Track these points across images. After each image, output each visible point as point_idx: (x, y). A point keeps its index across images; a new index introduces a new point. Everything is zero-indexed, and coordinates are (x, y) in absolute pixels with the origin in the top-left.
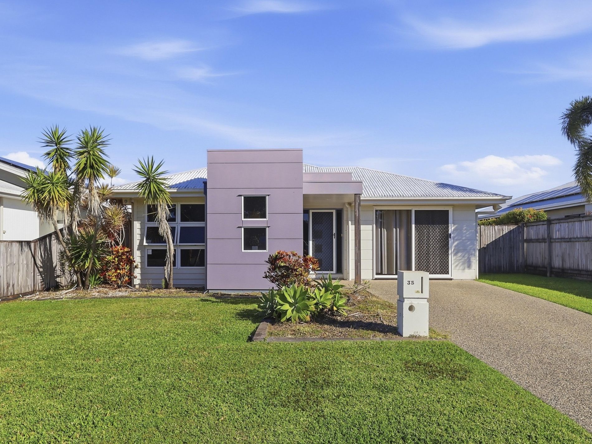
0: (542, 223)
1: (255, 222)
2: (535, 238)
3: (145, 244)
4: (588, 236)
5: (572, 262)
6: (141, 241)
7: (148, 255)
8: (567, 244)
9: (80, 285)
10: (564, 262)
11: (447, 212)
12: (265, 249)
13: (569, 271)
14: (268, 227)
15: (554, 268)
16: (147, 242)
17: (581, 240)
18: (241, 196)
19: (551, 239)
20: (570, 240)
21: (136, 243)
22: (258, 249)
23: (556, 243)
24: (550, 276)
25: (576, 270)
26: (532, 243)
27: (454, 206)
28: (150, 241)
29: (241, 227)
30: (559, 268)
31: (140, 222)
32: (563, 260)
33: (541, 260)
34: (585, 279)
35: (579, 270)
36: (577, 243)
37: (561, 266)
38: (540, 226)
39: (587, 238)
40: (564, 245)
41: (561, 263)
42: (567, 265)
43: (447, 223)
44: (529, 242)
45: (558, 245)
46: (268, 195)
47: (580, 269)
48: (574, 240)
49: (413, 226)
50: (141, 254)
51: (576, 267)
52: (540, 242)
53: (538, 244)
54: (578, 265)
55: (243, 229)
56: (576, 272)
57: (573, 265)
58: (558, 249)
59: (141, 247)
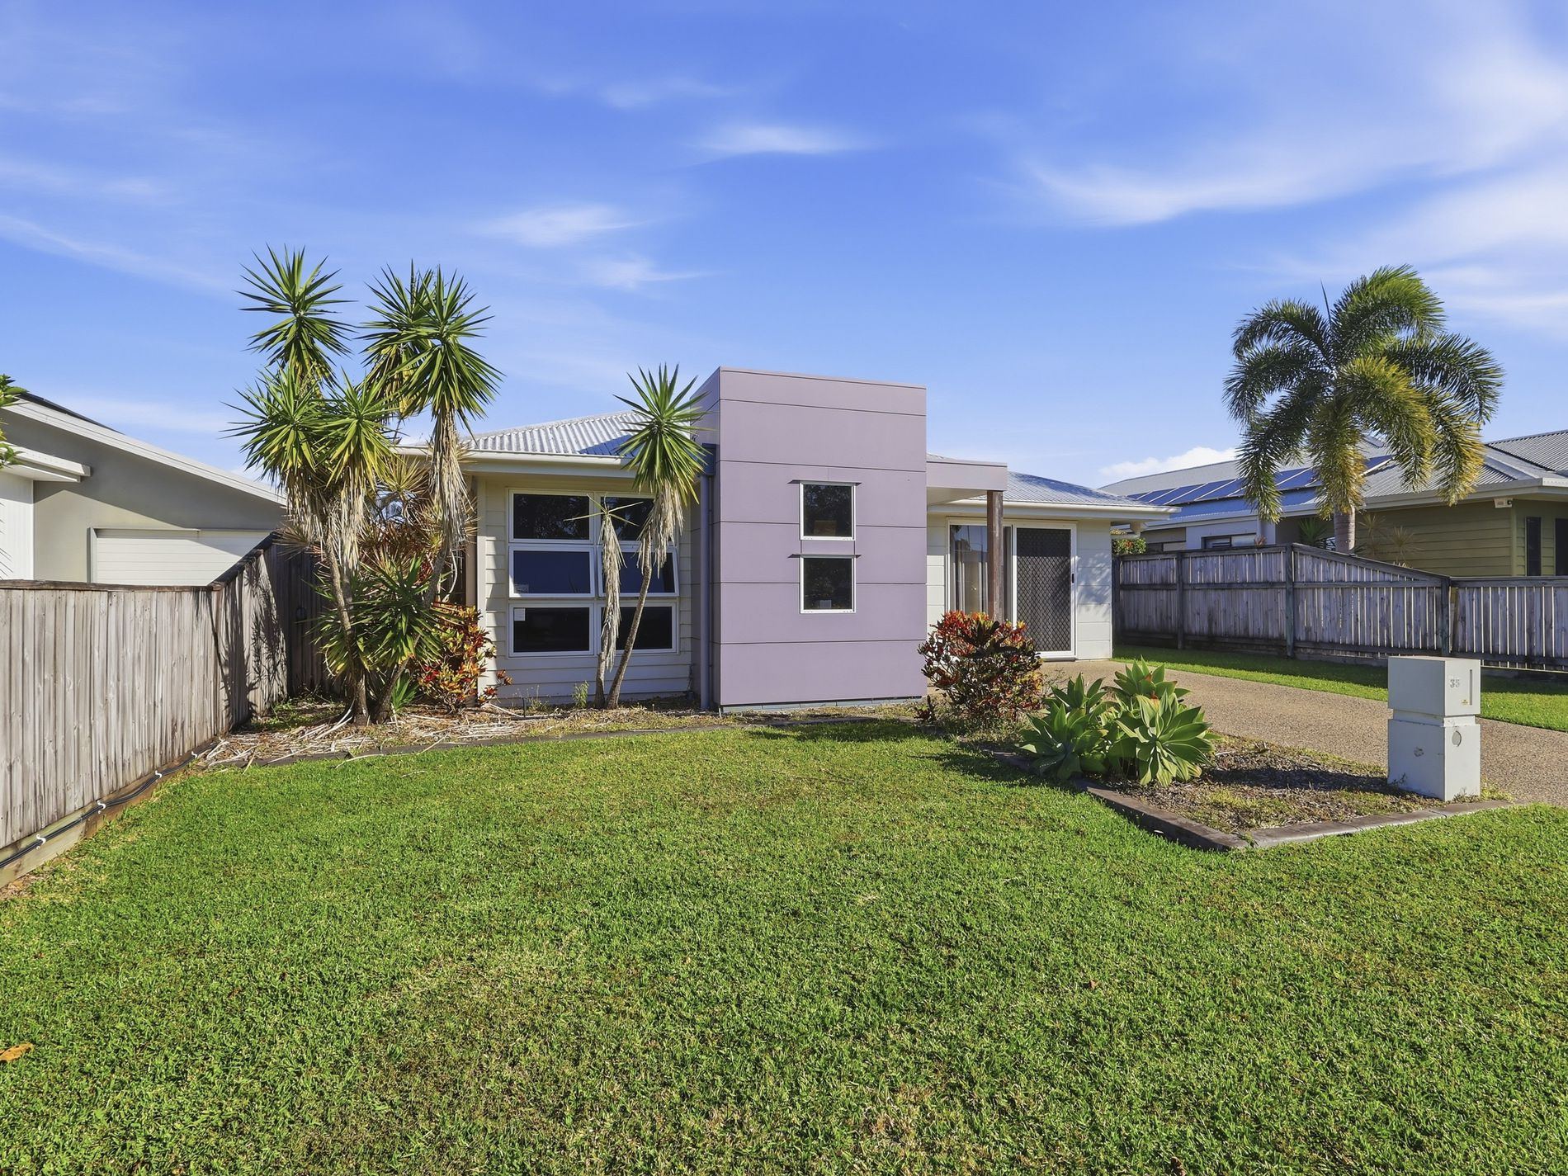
0: (1162, 556)
1: (828, 545)
2: (1143, 582)
3: (513, 594)
4: (1270, 580)
5: (1232, 623)
6: (499, 587)
7: (516, 623)
8: (1220, 592)
9: (364, 712)
10: (1214, 625)
11: (1067, 534)
12: (849, 607)
13: (1227, 640)
14: (857, 556)
15: (1190, 634)
16: (517, 591)
17: (1252, 586)
18: (797, 482)
19: (1183, 584)
20: (1228, 586)
21: (485, 592)
22: (833, 608)
23: (1196, 593)
24: (1184, 649)
25: (1244, 638)
26: (1136, 592)
27: (1079, 522)
28: (527, 586)
29: (798, 556)
30: (1201, 635)
31: (493, 538)
32: (1210, 621)
33: (1159, 620)
34: (1263, 652)
35: (1247, 637)
36: (1245, 592)
37: (1206, 630)
38: (1157, 563)
39: (1266, 582)
40: (1213, 595)
41: (1206, 625)
42: (1222, 627)
43: (1066, 553)
44: (1130, 590)
45: (1199, 595)
46: (857, 484)
47: (1251, 633)
48: (1238, 586)
49: (1015, 558)
50: (497, 619)
51: (1240, 631)
52: (1156, 590)
53: (1153, 593)
54: (1246, 629)
55: (802, 560)
56: (1244, 641)
57: (1233, 629)
58: (1198, 603)
59: (498, 601)
